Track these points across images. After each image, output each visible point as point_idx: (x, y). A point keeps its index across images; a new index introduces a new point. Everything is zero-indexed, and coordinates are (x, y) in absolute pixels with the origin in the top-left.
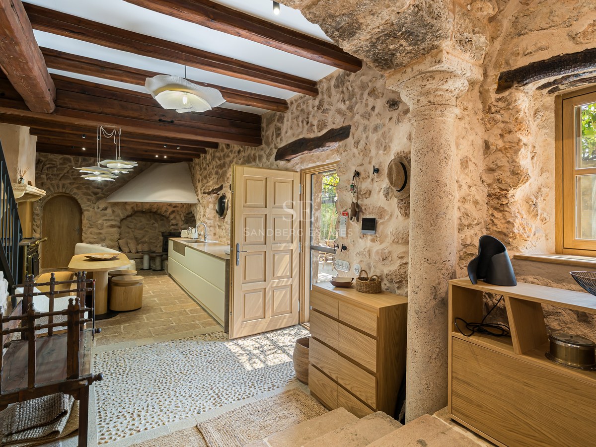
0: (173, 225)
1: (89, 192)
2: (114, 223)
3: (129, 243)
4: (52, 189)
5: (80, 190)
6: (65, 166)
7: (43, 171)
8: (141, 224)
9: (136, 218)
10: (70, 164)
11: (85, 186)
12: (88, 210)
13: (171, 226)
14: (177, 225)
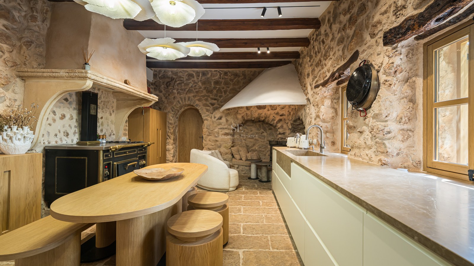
0: (280, 134)
1: (208, 103)
2: (227, 131)
3: (240, 151)
4: (181, 102)
5: (200, 102)
6: (189, 81)
7: (175, 87)
8: (252, 133)
9: (247, 127)
10: (193, 79)
11: (204, 98)
12: (207, 120)
13: (278, 135)
14: (284, 134)
